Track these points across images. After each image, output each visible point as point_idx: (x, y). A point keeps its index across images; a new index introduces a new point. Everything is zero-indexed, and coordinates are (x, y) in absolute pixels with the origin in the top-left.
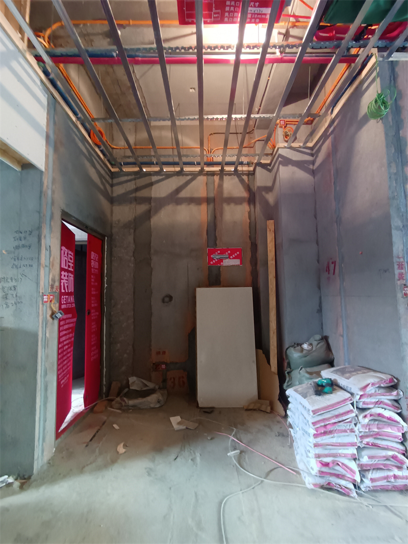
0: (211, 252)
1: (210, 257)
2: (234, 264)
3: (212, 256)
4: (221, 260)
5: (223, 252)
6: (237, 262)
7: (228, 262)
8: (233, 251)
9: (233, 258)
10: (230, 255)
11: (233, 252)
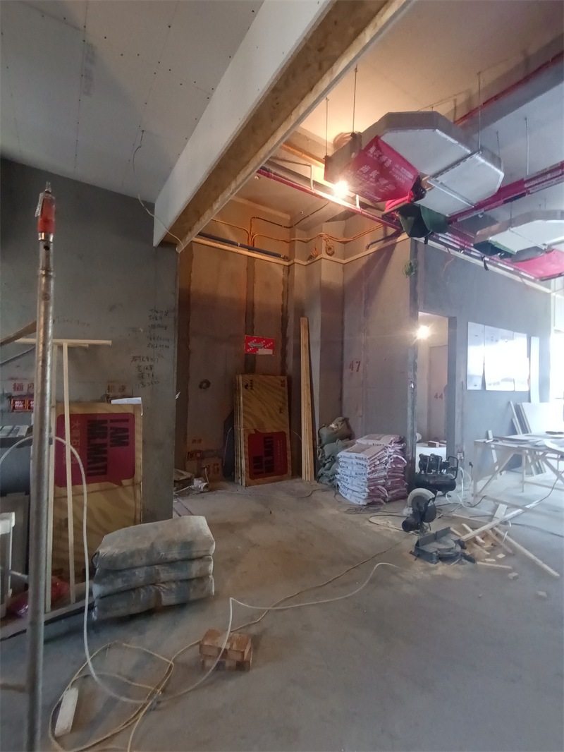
0: (249, 340)
1: (247, 346)
2: (267, 353)
3: (249, 344)
4: (256, 349)
5: (259, 340)
6: (270, 352)
7: (262, 352)
8: (268, 341)
9: (267, 348)
10: (266, 344)
11: (268, 343)
